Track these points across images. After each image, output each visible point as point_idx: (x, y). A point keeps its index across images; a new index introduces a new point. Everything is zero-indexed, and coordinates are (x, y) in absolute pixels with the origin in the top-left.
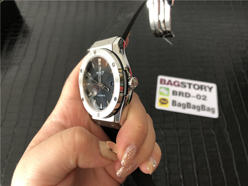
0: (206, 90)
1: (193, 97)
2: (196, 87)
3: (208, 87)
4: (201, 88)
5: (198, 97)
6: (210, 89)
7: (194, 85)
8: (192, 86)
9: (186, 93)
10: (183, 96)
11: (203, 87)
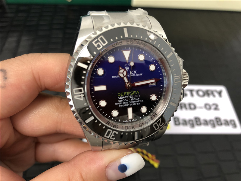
0: (214, 96)
1: (201, 108)
2: (201, 93)
3: (216, 91)
4: (207, 93)
5: (207, 107)
6: (220, 93)
7: (197, 92)
8: (194, 93)
9: (190, 104)
10: (186, 108)
11: (210, 92)
